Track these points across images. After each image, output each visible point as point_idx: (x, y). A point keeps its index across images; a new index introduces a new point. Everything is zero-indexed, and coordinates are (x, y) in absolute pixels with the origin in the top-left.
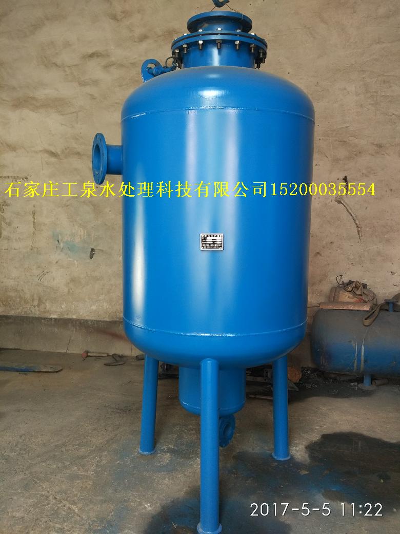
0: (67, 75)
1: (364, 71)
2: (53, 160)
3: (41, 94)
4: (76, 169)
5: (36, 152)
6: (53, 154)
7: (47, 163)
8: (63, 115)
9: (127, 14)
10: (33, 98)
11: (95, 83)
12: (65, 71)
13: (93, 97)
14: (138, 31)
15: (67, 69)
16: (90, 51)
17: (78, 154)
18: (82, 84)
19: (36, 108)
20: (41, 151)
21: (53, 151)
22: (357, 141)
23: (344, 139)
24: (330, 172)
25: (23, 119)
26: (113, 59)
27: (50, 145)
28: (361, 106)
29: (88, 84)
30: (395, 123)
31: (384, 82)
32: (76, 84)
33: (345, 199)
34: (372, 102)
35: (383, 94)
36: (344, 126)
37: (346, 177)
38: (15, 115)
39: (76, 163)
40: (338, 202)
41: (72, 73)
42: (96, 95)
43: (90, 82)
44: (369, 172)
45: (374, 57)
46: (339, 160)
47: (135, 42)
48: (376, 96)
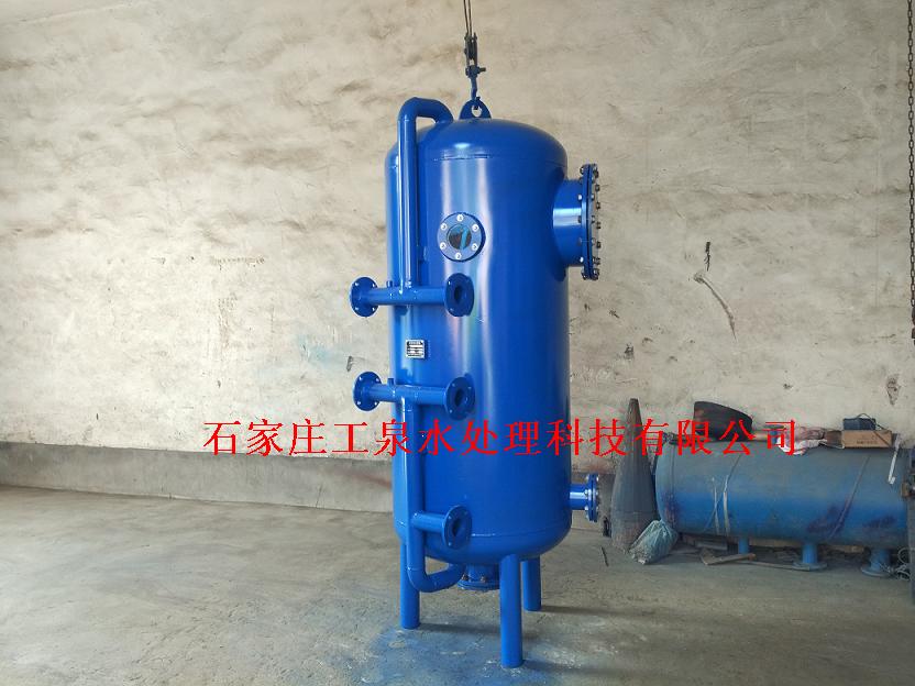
0: (314, 116)
1: (728, 89)
2: (297, 234)
3: (281, 143)
4: (328, 246)
5: (275, 224)
6: (297, 226)
7: (288, 238)
8: (309, 171)
9: (393, 28)
10: (271, 151)
11: (352, 124)
12: (312, 111)
13: (349, 145)
14: (409, 51)
15: (314, 108)
16: (345, 82)
17: (330, 224)
18: (334, 128)
19: (273, 165)
20: (281, 222)
21: (296, 220)
22: (722, 190)
23: (704, 189)
24: (685, 237)
25: (258, 180)
26: (375, 91)
27: (293, 213)
28: (727, 140)
29: (342, 127)
30: (779, 161)
31: (760, 102)
32: (326, 129)
33: (708, 277)
34: (744, 132)
35: (759, 119)
36: (703, 169)
37: (708, 244)
38: (246, 174)
39: (328, 237)
40: (700, 280)
41: (321, 114)
42: (353, 142)
43: (345, 125)
44: (744, 235)
45: (744, 66)
46: (698, 218)
47: (404, 66)
48: (750, 123)
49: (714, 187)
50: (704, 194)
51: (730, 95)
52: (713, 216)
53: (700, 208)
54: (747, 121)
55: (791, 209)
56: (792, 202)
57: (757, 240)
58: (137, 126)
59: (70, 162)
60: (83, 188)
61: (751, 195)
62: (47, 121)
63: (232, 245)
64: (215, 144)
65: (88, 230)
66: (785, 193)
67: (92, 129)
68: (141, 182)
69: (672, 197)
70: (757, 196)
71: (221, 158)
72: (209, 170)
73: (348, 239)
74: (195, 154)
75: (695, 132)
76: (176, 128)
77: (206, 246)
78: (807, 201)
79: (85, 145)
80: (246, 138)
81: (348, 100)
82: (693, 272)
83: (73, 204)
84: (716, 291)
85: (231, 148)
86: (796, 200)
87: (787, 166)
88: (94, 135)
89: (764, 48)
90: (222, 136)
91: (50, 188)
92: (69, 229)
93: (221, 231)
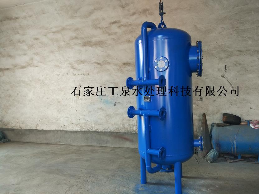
0: (104, 31)
2: (99, 66)
3: (94, 40)
4: (108, 69)
5: (92, 63)
6: (99, 64)
7: (96, 68)
8: (102, 48)
9: (127, 5)
10: (91, 42)
11: (115, 33)
12: (103, 30)
13: (114, 40)
14: (132, 11)
15: (104, 29)
16: (113, 21)
17: (109, 63)
18: (110, 34)
19: (91, 46)
20: (94, 63)
21: (99, 62)
22: (230, 50)
23: (224, 49)
24: (218, 64)
25: (87, 50)
26: (122, 23)
27: (97, 60)
28: (231, 34)
29: (112, 34)
30: (247, 41)
31: (241, 23)
32: (107, 35)
33: (226, 76)
34: (236, 32)
35: (241, 28)
36: (224, 43)
37: (226, 66)
38: (83, 49)
39: (108, 67)
40: (223, 77)
41: (106, 31)
42: (115, 38)
43: (113, 34)
44: (237, 63)
45: (236, 12)
46: (222, 58)
47: (131, 16)
48: (238, 29)
49: (227, 49)
50: (224, 51)
51: (231, 21)
52: (227, 57)
53: (223, 55)
54: (237, 29)
55: (251, 55)
56: (251, 53)
57: (241, 64)
58: (50, 36)
59: (31, 47)
60: (35, 54)
61: (239, 51)
62: (24, 35)
63: (80, 70)
64: (74, 40)
65: (36, 66)
66: (249, 50)
67: (37, 37)
68: (52, 52)
69: (214, 52)
70: (240, 51)
71: (76, 44)
72: (72, 48)
73: (114, 67)
74: (68, 43)
75: (221, 32)
76: (62, 36)
77: (72, 70)
78: (256, 52)
79: (35, 42)
80: (83, 38)
81: (114, 26)
82: (221, 74)
83: (32, 59)
84: (228, 80)
85: (79, 41)
86: (253, 52)
87: (250, 42)
88: (38, 39)
89: (242, 7)
90: (76, 38)
91: (25, 54)
92: (31, 66)
93: (76, 66)
